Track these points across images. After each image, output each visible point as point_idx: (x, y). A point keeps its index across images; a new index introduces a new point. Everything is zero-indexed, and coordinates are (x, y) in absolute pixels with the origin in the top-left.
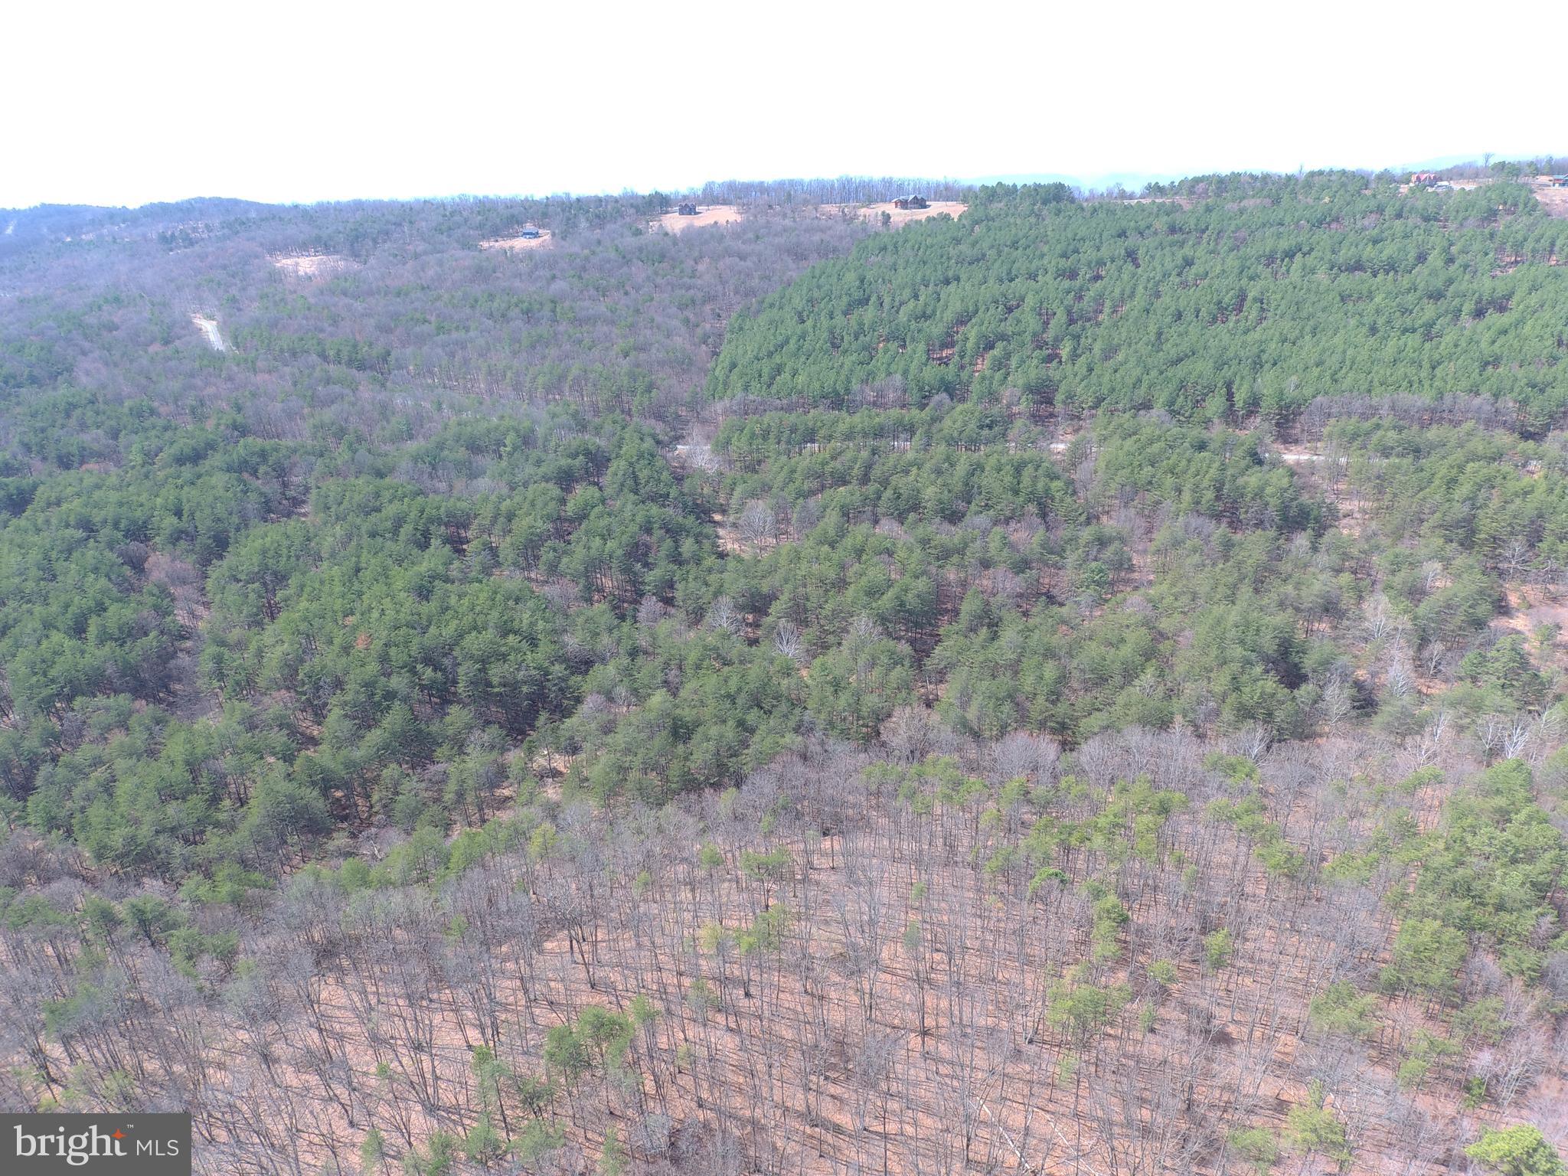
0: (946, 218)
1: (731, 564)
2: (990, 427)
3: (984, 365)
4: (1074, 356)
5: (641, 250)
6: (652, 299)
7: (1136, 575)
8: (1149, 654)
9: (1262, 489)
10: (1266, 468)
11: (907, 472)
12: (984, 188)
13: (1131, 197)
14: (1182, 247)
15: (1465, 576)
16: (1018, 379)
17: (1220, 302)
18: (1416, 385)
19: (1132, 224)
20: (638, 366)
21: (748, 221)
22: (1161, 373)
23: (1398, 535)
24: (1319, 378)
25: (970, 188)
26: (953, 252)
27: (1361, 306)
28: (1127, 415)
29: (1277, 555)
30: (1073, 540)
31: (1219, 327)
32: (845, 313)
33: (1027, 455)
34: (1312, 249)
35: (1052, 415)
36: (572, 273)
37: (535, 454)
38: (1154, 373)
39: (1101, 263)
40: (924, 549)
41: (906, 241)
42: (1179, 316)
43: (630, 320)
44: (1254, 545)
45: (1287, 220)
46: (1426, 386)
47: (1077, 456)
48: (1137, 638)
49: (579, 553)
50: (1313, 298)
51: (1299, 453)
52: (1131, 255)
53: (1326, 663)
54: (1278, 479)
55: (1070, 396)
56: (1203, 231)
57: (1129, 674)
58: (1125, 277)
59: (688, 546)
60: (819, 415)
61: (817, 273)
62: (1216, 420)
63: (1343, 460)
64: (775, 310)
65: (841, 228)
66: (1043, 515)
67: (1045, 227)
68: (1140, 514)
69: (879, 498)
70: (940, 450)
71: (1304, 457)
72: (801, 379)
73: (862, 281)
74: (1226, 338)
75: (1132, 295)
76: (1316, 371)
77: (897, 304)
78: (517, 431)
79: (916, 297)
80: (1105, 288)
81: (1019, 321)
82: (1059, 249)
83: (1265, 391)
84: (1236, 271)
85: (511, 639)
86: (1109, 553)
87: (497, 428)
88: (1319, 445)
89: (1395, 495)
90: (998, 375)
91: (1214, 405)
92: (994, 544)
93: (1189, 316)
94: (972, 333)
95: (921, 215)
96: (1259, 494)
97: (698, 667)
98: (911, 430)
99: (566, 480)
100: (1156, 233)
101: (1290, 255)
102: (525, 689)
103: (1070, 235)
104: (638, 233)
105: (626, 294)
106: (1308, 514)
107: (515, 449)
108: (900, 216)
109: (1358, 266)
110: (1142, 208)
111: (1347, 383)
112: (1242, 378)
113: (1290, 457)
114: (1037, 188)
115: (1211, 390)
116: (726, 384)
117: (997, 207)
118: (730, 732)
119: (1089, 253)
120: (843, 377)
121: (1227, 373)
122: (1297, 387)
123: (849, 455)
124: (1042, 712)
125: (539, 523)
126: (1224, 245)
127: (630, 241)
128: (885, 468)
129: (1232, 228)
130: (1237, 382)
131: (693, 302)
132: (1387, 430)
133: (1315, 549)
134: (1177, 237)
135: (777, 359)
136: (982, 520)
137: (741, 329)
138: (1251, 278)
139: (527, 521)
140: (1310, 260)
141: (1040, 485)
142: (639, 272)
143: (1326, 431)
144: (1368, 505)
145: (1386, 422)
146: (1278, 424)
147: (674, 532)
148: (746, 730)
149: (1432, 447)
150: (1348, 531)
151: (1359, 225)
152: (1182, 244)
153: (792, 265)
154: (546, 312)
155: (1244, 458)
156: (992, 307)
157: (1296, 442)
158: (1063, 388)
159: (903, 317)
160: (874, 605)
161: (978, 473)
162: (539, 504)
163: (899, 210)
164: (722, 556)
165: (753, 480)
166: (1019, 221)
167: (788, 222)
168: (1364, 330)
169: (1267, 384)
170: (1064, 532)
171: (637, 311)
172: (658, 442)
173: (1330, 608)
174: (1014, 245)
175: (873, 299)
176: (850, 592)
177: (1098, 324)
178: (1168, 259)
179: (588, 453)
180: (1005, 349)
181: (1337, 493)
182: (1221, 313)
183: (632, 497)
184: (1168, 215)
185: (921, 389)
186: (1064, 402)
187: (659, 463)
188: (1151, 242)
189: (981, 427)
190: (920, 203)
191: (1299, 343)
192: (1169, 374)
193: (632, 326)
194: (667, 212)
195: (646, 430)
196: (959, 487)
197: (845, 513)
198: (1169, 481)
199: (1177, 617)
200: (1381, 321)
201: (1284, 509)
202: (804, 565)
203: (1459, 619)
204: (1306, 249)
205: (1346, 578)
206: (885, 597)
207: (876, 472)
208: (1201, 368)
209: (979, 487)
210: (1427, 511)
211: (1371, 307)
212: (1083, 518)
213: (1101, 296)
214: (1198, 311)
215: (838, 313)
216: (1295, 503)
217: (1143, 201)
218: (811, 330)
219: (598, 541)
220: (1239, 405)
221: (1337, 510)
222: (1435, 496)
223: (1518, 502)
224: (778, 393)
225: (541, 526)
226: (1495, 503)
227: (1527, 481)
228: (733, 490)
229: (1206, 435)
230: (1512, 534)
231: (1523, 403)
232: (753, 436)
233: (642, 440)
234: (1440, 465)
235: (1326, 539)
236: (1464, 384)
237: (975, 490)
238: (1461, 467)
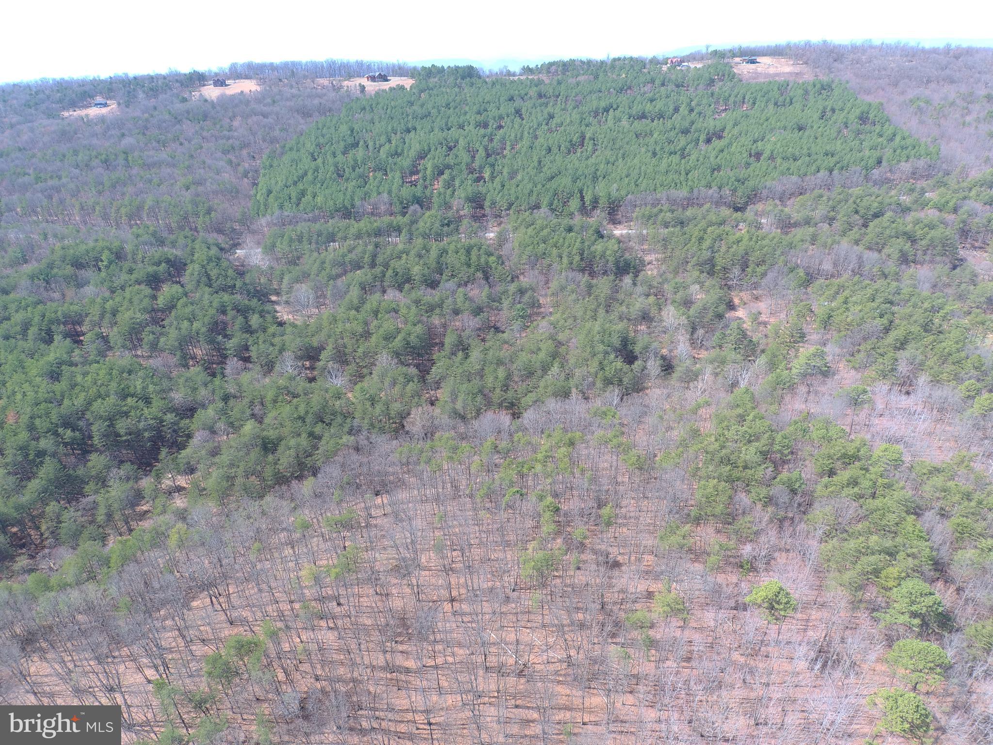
0: (402, 88)
1: (289, 330)
2: (448, 225)
3: (439, 185)
4: (493, 178)
5: (188, 112)
6: (201, 147)
7: (542, 310)
8: (554, 355)
9: (604, 252)
10: (605, 239)
11: (400, 258)
12: (424, 68)
13: (514, 75)
14: (546, 106)
15: (711, 291)
16: (461, 193)
17: (571, 141)
18: (679, 185)
19: (517, 92)
20: (198, 195)
21: (266, 90)
22: (544, 186)
23: (676, 272)
24: (628, 184)
25: (415, 68)
26: (409, 111)
27: (647, 139)
28: (527, 213)
29: (616, 290)
30: (505, 292)
31: (572, 156)
32: (344, 153)
33: (473, 242)
34: (618, 107)
35: (484, 216)
36: (137, 131)
37: (126, 265)
38: (539, 186)
39: (501, 118)
40: (417, 307)
41: (378, 104)
42: (549, 150)
43: (187, 163)
44: (603, 285)
45: (603, 89)
46: (684, 185)
47: (502, 240)
48: (547, 346)
49: (173, 333)
50: (621, 136)
51: (622, 230)
52: (518, 112)
53: (646, 348)
54: (612, 245)
55: (493, 203)
56: (558, 97)
57: (545, 369)
58: (516, 126)
59: (255, 320)
60: (336, 223)
61: (320, 126)
62: (576, 213)
63: (645, 232)
64: (294, 152)
65: (332, 95)
66: (487, 278)
67: (465, 94)
68: (541, 273)
69: (384, 276)
70: (419, 242)
71: (625, 232)
72: (319, 199)
73: (352, 131)
74: (577, 163)
75: (521, 138)
76: (627, 180)
77: (377, 146)
78: (110, 250)
79: (390, 141)
80: (505, 134)
81: (457, 156)
82: (475, 108)
83: (601, 194)
84: (578, 121)
85: (130, 401)
86: (526, 298)
87: (94, 249)
88: (632, 223)
89: (673, 249)
90: (449, 192)
91: (574, 204)
92: (460, 299)
93: (555, 150)
94: (428, 164)
95: (385, 86)
96: (603, 255)
97: (275, 401)
98: (399, 230)
99: (154, 282)
100: (531, 98)
101: (606, 110)
102: (146, 434)
103: (481, 100)
104: (184, 100)
105: (181, 144)
106: (630, 264)
107: (110, 263)
108: (371, 87)
109: (643, 116)
110: (521, 82)
111: (643, 186)
112: (588, 187)
113: (619, 232)
114: (457, 68)
115: (571, 195)
116: (265, 205)
117: (433, 81)
118: (304, 441)
119: (493, 112)
120: (348, 197)
121: (579, 184)
122: (617, 190)
123: (359, 249)
124: (499, 398)
125: (138, 315)
126: (570, 105)
127: (179, 106)
128: (385, 256)
129: (573, 94)
130: (585, 189)
131: (233, 148)
132: (666, 212)
133: (635, 284)
134: (543, 100)
135: (301, 186)
136: (451, 284)
137: (271, 166)
138: (587, 126)
139: (129, 314)
140: (617, 112)
141: (482, 260)
142: (188, 128)
143: (634, 215)
144: (660, 256)
145: (665, 208)
146: (609, 213)
147: (243, 311)
148: (315, 438)
149: (689, 220)
150: (650, 272)
151: (642, 91)
152: (546, 105)
153: (302, 121)
154: (121, 160)
155: (593, 235)
156: (439, 147)
157: (620, 223)
158: (488, 198)
159: (383, 154)
160: (390, 346)
161: (444, 255)
162: (136, 301)
163: (370, 83)
164: (281, 324)
165: (297, 270)
166: (448, 90)
167: (294, 91)
168: (650, 154)
169: (601, 190)
170: (499, 288)
171: (192, 156)
172: (221, 249)
173: (645, 317)
174: (448, 106)
175: (361, 143)
176: (374, 339)
177: (504, 157)
178: (539, 115)
179: (168, 261)
180: (450, 174)
181: (643, 251)
182: (572, 148)
183: (207, 289)
184: (536, 86)
185: (401, 203)
187: (225, 264)
188: (529, 104)
189: (443, 226)
190: (384, 78)
191: (616, 164)
192: (548, 187)
193: (189, 167)
194: (204, 85)
195: (211, 241)
196: (434, 265)
197: (363, 288)
198: (555, 251)
199: (567, 331)
200: (658, 149)
201: (617, 263)
202: (340, 325)
203: (710, 314)
204: (615, 106)
205: (652, 299)
206: (396, 340)
207: (380, 259)
208: (565, 181)
209: (446, 264)
210: (690, 256)
211: (652, 140)
212: (509, 278)
213: (504, 138)
214: (560, 147)
215: (338, 152)
216: (622, 259)
217: (522, 78)
218: (321, 165)
219: (186, 324)
220: (588, 203)
221: (644, 261)
222: (693, 247)
223: (735, 246)
224: (305, 209)
225: (140, 317)
226: (724, 249)
227: (738, 235)
228: (282, 278)
229: (571, 222)
230: (733, 265)
231: (734, 191)
232: (291, 240)
233: (209, 248)
234: (694, 231)
235: (640, 278)
236: (703, 182)
237: (444, 266)
238: (705, 231)
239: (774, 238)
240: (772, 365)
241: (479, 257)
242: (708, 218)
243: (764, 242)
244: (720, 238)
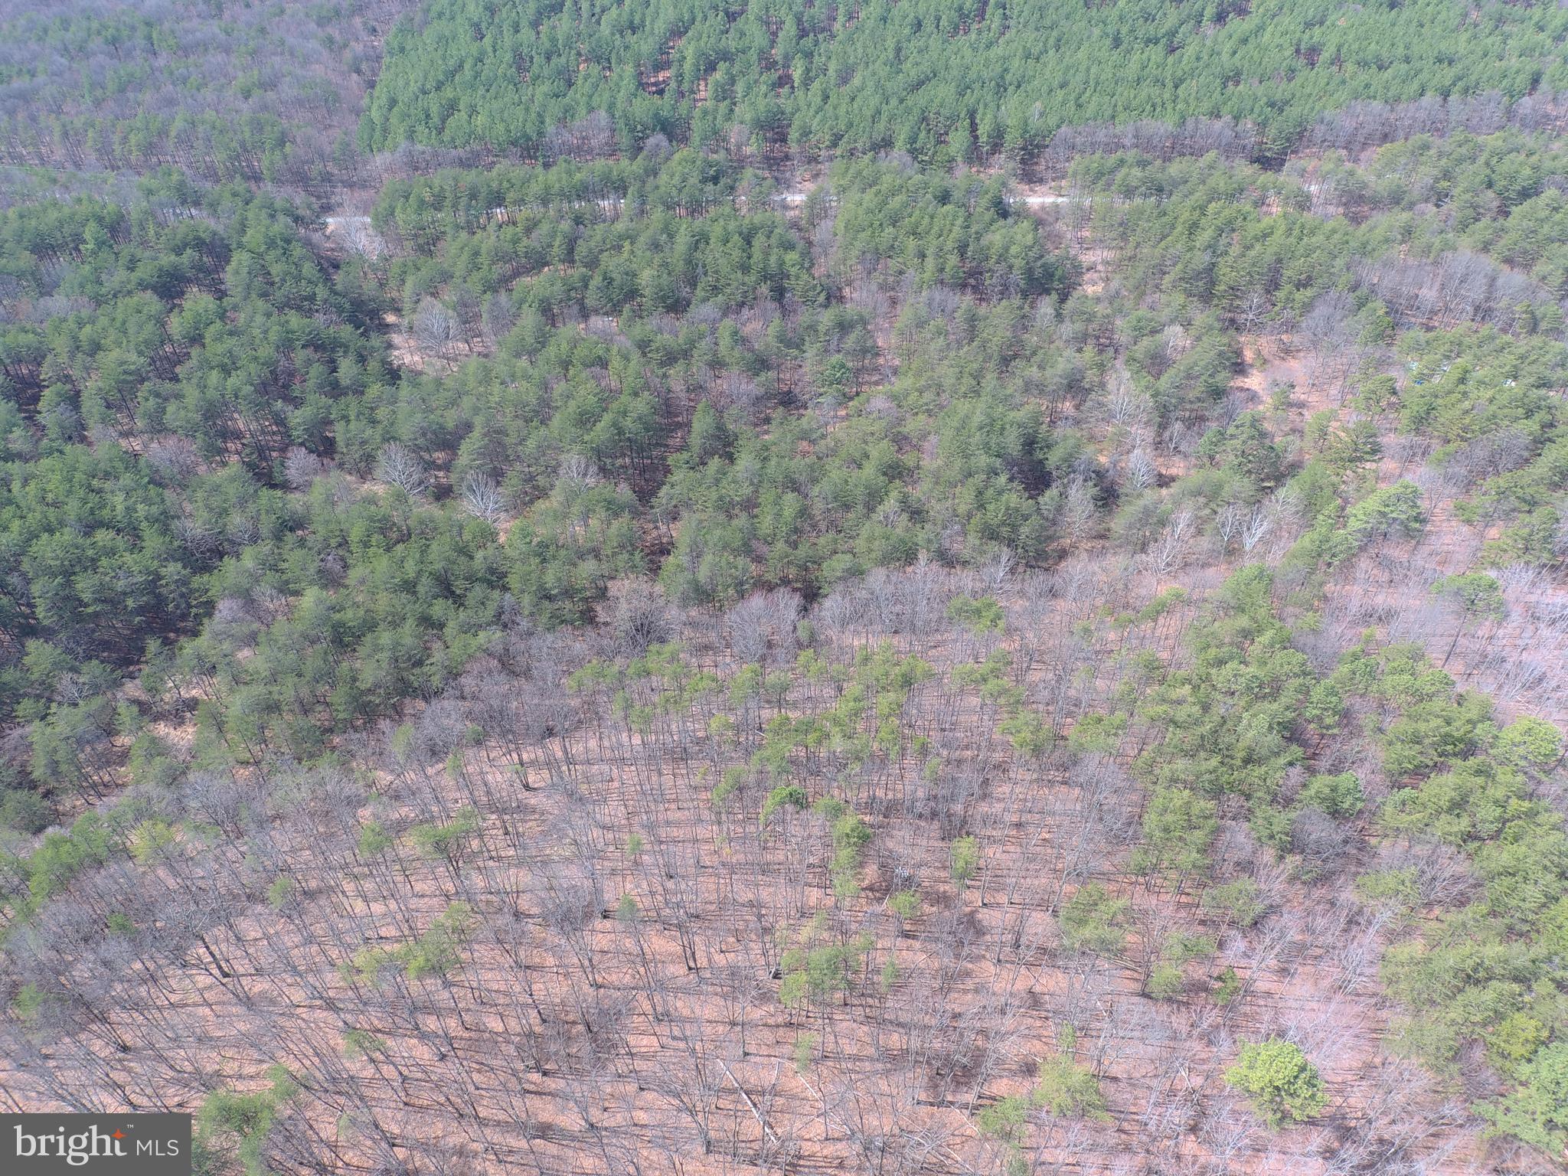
1: (405, 391)
2: (715, 180)
3: (706, 93)
4: (808, 79)
7: (881, 361)
8: (894, 472)
9: (1007, 249)
10: (1010, 220)
11: (620, 248)
15: (1204, 338)
16: (745, 112)
17: (961, 8)
18: (1159, 109)
20: (265, 108)
22: (902, 101)
23: (1140, 291)
24: (1063, 103)
27: (1106, 7)
28: (867, 158)
29: (1023, 323)
30: (812, 328)
31: (961, 39)
32: (534, 25)
33: (758, 218)
35: (787, 157)
37: (126, 250)
38: (894, 102)
40: (644, 354)
42: (918, 26)
44: (999, 317)
46: (1169, 110)
47: (817, 210)
48: (880, 451)
49: (191, 393)
50: (1056, 2)
51: (1044, 195)
53: (1069, 460)
54: (1022, 234)
55: (805, 133)
57: (873, 499)
59: (347, 370)
60: (508, 169)
62: (959, 159)
63: (1087, 203)
64: (445, 22)
66: (779, 297)
68: (883, 287)
69: (586, 286)
70: (658, 215)
71: (1049, 200)
72: (480, 120)
74: (968, 54)
76: (1060, 95)
77: (597, 10)
78: (100, 220)
79: (620, 1)
81: (742, 34)
83: (1009, 122)
85: (102, 536)
86: (850, 342)
88: (1064, 183)
89: (1138, 244)
90: (723, 106)
91: (958, 141)
92: (725, 341)
93: (928, 26)
94: (690, 49)
96: (1002, 257)
97: (366, 545)
98: (621, 188)
99: (170, 287)
102: (130, 603)
106: (1052, 275)
107: (100, 246)
111: (1090, 111)
112: (986, 105)
113: (1037, 199)
115: (953, 119)
116: (385, 131)
118: (408, 634)
120: (534, 115)
122: (1041, 115)
123: (545, 228)
124: (781, 559)
125: (133, 357)
128: (592, 244)
130: (980, 111)
132: (1131, 166)
133: (1059, 317)
135: (449, 91)
136: (710, 309)
137: (402, 49)
139: (115, 354)
141: (773, 260)
143: (1071, 166)
144: (1109, 255)
145: (1131, 155)
146: (1023, 161)
147: (325, 348)
148: (432, 625)
149: (1175, 184)
150: (1092, 288)
154: (139, 39)
155: (988, 209)
156: (711, 14)
157: (1041, 181)
158: (797, 123)
159: (605, 29)
160: (586, 437)
161: (702, 245)
162: (132, 329)
164: (393, 375)
165: (428, 268)
168: (1108, 41)
169: (1011, 112)
170: (803, 317)
172: (297, 219)
173: (1075, 386)
175: (568, 4)
176: (556, 421)
177: (832, 37)
179: (199, 244)
180: (728, 71)
181: (1081, 241)
182: (962, 22)
183: (260, 303)
185: (633, 130)
186: (799, 141)
187: (298, 251)
189: (704, 181)
191: (1043, 59)
192: (910, 103)
193: (255, 52)
195: (279, 204)
196: (680, 266)
197: (548, 313)
198: (912, 244)
199: (922, 417)
200: (1123, 31)
201: (1029, 272)
202: (496, 388)
203: (1197, 389)
205: (1089, 351)
206: (599, 426)
207: (582, 249)
208: (943, 94)
209: (704, 266)
210: (1168, 263)
211: (1115, 12)
212: (822, 298)
214: (938, 20)
215: (524, 23)
216: (1039, 264)
218: (490, 49)
219: (214, 377)
220: (983, 139)
221: (1080, 266)
222: (1177, 245)
223: (1258, 247)
224: (453, 140)
225: (135, 360)
226: (1235, 251)
227: (1266, 221)
228: (403, 281)
229: (948, 182)
230: (1251, 283)
231: (1263, 125)
232: (422, 204)
233: (272, 216)
234: (1182, 208)
235: (1070, 304)
236: (1206, 105)
237: (700, 270)
238: (1203, 209)
239: (1334, 231)
240: (1310, 508)
241: (767, 254)
242: (1211, 182)
243: (1314, 240)
244: (1229, 227)
